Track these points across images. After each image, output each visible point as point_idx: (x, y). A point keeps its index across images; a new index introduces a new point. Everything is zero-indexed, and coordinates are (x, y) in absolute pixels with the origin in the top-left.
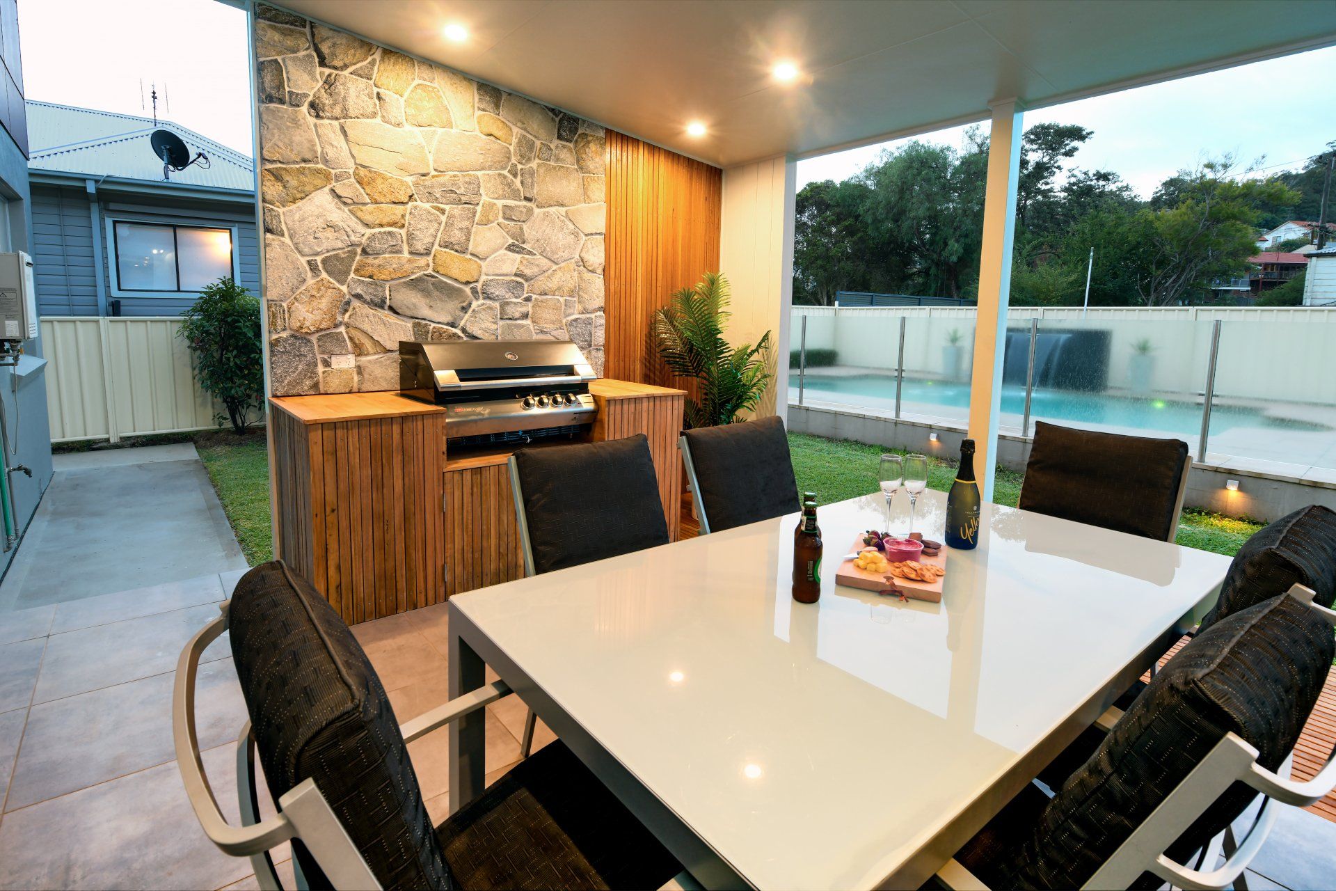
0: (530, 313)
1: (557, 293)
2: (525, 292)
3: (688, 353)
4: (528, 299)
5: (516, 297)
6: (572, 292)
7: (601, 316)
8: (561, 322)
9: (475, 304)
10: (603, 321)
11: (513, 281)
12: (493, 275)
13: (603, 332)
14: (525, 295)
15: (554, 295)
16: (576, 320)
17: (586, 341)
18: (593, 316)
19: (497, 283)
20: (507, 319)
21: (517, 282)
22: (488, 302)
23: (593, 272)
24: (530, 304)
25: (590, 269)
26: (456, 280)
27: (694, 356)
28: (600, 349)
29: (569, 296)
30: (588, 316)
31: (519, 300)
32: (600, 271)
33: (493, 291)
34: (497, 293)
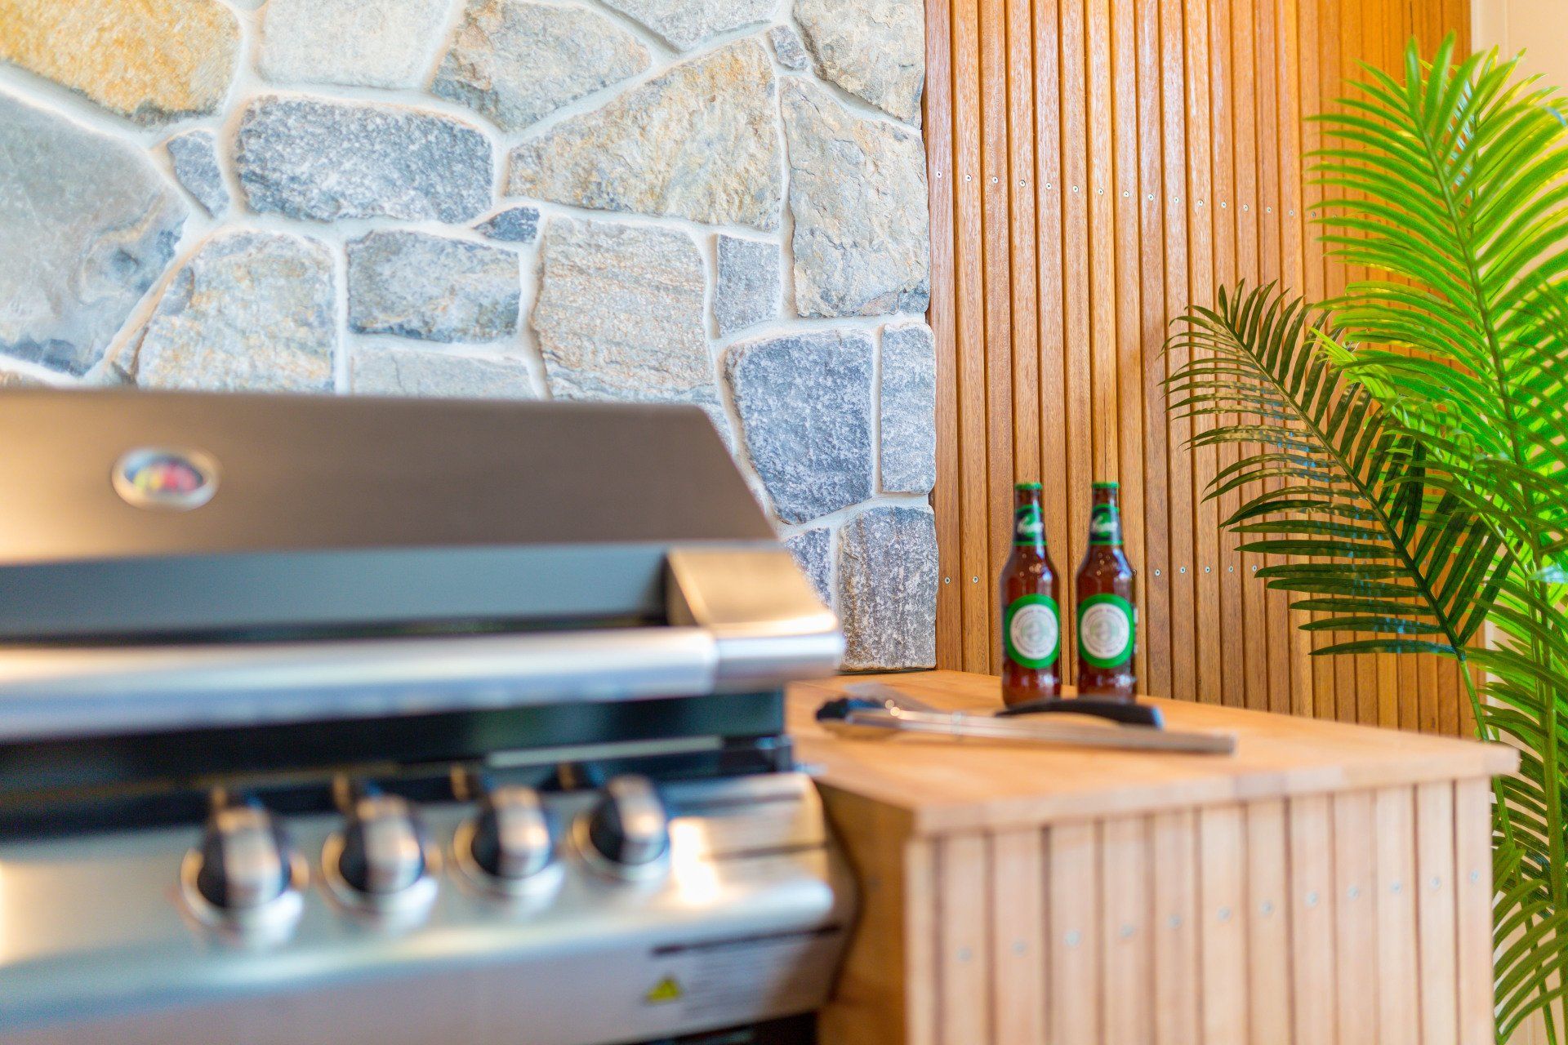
0: (524, 305)
1: (672, 207)
2: (494, 191)
3: (1389, 522)
4: (512, 227)
5: (448, 217)
6: (759, 198)
7: (913, 335)
8: (700, 357)
9: (193, 234)
10: (929, 365)
11: (428, 124)
12: (309, 82)
13: (927, 420)
14: (499, 206)
15: (657, 213)
16: (780, 350)
17: (838, 464)
18: (867, 331)
19: (333, 129)
20: (391, 330)
21: (448, 128)
22: (271, 226)
23: (863, 100)
24: (525, 255)
25: (853, 85)
26: (81, 96)
27: (1431, 532)
28: (913, 514)
29: (744, 222)
30: (847, 328)
31: (463, 232)
32: (900, 100)
33: (303, 169)
34: (331, 182)
